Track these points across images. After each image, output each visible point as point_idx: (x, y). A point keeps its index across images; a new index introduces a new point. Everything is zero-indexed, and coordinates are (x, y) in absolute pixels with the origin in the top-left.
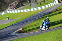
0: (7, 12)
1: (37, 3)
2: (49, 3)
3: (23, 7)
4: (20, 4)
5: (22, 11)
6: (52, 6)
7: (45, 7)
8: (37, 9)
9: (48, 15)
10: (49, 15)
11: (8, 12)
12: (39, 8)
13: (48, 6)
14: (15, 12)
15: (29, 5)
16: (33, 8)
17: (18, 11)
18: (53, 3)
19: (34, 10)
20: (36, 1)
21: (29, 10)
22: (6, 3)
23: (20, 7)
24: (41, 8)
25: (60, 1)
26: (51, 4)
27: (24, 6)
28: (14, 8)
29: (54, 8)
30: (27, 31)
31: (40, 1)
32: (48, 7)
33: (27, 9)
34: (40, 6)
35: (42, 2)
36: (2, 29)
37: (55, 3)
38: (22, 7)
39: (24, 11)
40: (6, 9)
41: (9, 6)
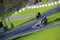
3: (41, 3)
5: (40, 6)
11: (28, 8)
14: (34, 7)
16: (50, 3)
19: (51, 4)
21: (46, 5)
23: (39, 2)
27: (41, 1)
28: (33, 4)
33: (44, 4)
36: (23, 23)
39: (42, 6)
40: (26, 5)
41: (28, 2)
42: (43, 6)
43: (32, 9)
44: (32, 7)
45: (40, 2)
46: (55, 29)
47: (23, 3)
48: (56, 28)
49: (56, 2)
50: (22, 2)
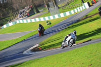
0: (16, 22)
1: (59, 8)
3: (39, 14)
4: (35, 10)
6: (79, 11)
7: (70, 13)
8: (59, 16)
11: (18, 22)
12: (62, 15)
13: (74, 11)
14: (27, 21)
15: (48, 11)
16: (53, 15)
17: (31, 21)
18: (81, 7)
19: (54, 17)
20: (57, 6)
21: (47, 18)
22: (14, 9)
23: (35, 14)
24: (65, 14)
26: (78, 8)
27: (39, 12)
28: (26, 16)
31: (63, 5)
32: (75, 12)
33: (44, 17)
34: (63, 12)
35: (66, 5)
37: (83, 6)
38: (37, 15)
40: (14, 18)
42: (42, 19)
43: (24, 23)
44: (25, 21)
45: (37, 13)
46: (61, 56)
47: (10, 14)
48: (63, 55)
49: (63, 14)
50: (8, 13)
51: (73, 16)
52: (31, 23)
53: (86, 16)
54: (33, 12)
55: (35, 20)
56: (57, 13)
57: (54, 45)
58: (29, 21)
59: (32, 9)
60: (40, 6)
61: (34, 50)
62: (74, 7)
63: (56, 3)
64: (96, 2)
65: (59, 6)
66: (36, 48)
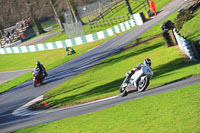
1: (83, 24)
2: (117, 23)
3: (43, 36)
4: (35, 29)
5: (41, 47)
6: (123, 30)
8: (84, 40)
9: (114, 57)
10: (118, 56)
11: (2, 51)
12: (90, 38)
13: (114, 30)
14: (20, 50)
15: (61, 30)
16: (72, 38)
17: (28, 49)
18: (126, 23)
19: (74, 42)
20: (79, 19)
23: (35, 35)
24: (95, 37)
25: (147, 17)
26: (121, 24)
27: (44, 32)
28: (18, 39)
29: (132, 38)
30: (55, 104)
31: (91, 18)
32: (115, 33)
33: (54, 41)
34: (91, 32)
35: (98, 19)
37: (131, 21)
38: (39, 37)
39: (46, 47)
41: (3, 33)
42: (50, 46)
43: (13, 54)
44: (16, 50)
45: (40, 33)
46: (87, 119)
51: (111, 40)
52: (29, 53)
53: (138, 40)
54: (33, 32)
55: (37, 48)
56: (79, 35)
57: (73, 97)
58: (24, 49)
59: (31, 27)
60: (47, 19)
61: (34, 108)
62: (113, 22)
63: (77, 14)
64: (157, 13)
65: (84, 20)
66: (38, 102)
